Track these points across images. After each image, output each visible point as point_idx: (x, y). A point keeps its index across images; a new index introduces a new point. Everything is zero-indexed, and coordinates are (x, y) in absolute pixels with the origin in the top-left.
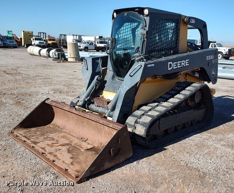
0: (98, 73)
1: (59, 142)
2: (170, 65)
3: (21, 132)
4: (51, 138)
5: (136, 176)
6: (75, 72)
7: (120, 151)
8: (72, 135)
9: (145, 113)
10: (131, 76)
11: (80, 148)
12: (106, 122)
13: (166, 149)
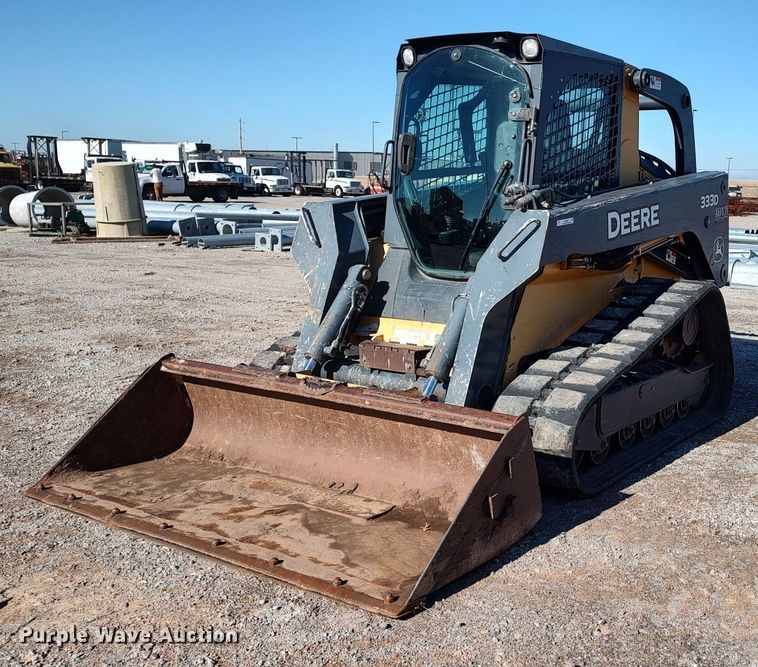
0: (358, 258)
1: (255, 504)
2: (614, 220)
3: (82, 484)
4: (214, 494)
5: (579, 578)
6: (152, 274)
7: (512, 505)
8: (287, 479)
9: (552, 380)
10: (504, 259)
11: (347, 516)
12: (449, 413)
13: (628, 496)
